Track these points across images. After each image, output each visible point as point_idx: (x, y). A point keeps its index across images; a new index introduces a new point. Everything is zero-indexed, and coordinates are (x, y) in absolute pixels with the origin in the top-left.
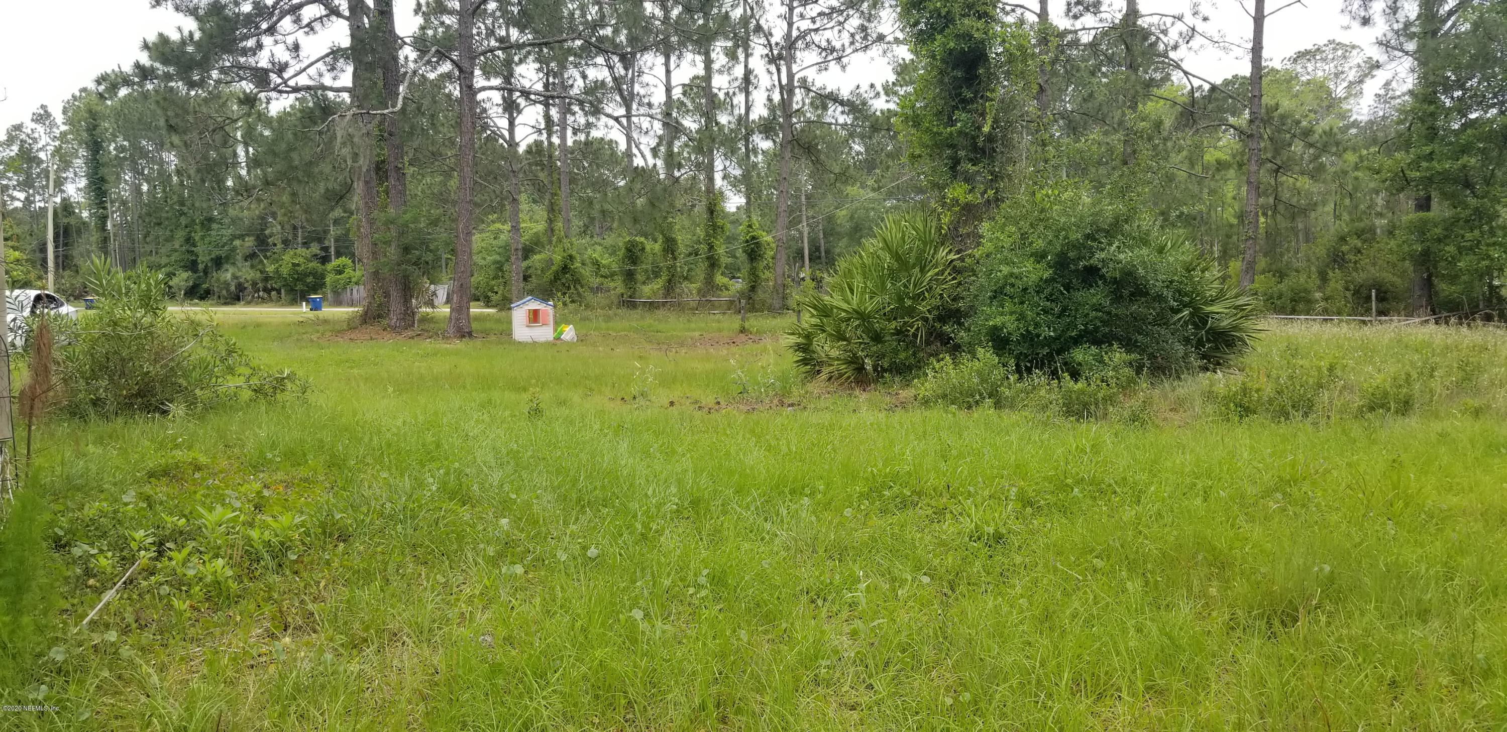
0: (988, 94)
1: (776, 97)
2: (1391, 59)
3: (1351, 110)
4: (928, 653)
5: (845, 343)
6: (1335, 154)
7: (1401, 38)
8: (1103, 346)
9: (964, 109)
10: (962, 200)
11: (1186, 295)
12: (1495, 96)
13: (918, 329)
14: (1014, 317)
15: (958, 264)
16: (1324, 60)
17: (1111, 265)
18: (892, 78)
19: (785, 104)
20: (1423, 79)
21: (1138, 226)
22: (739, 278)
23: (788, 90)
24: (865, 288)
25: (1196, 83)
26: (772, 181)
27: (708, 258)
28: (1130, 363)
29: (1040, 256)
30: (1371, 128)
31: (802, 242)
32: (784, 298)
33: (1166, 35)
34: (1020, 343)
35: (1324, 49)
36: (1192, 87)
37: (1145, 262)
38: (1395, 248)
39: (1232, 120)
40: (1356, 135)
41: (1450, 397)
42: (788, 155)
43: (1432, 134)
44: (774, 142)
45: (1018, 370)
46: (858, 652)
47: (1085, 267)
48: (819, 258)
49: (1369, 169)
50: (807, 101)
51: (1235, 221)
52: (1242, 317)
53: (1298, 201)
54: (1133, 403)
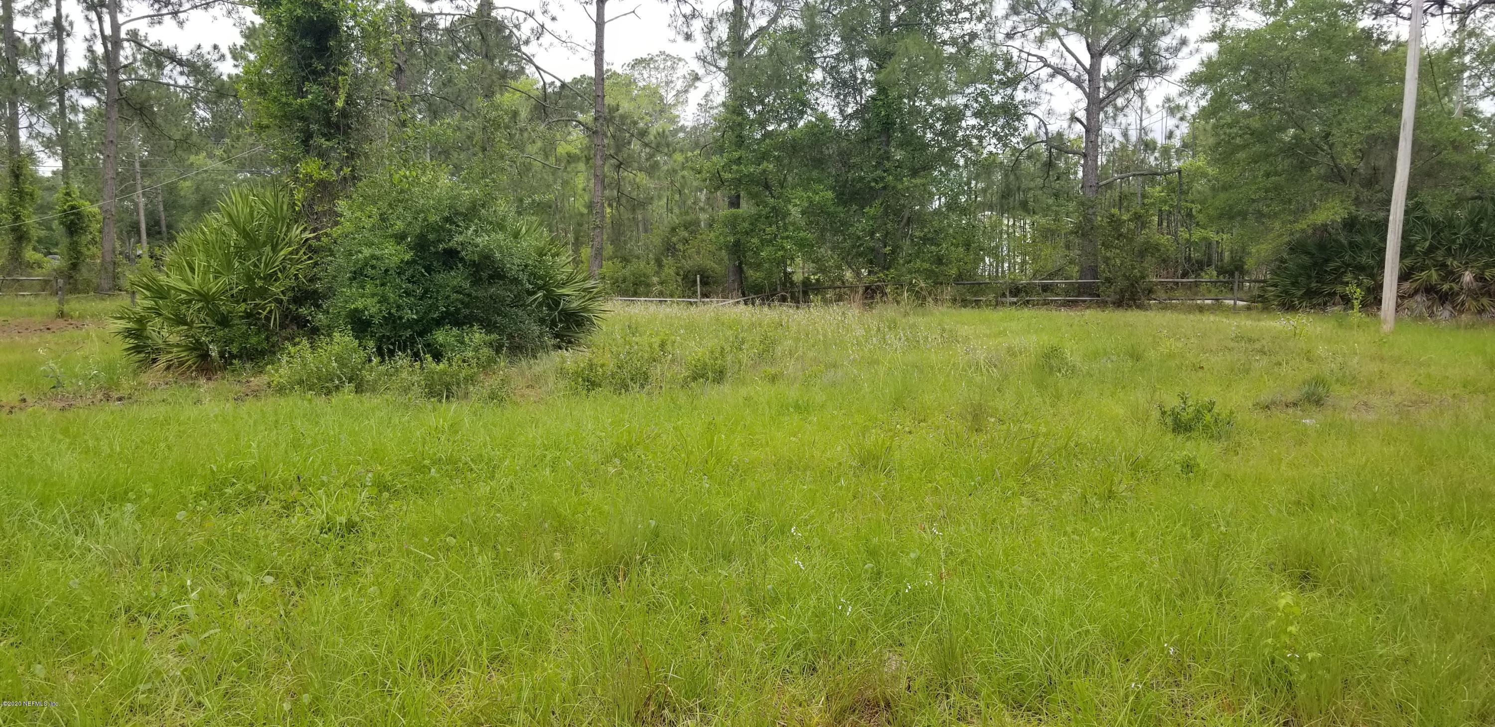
0: (341, 68)
1: (99, 49)
2: (708, 73)
3: (678, 116)
4: (268, 658)
5: (186, 327)
6: (666, 154)
7: (715, 55)
8: (464, 327)
9: (315, 81)
10: (316, 177)
11: (540, 278)
12: (786, 112)
13: (270, 312)
14: (376, 299)
15: (314, 243)
16: (657, 69)
17: (470, 248)
18: (241, 42)
19: (110, 57)
20: (732, 92)
21: (495, 211)
22: (55, 254)
23: (114, 42)
24: (209, 266)
25: (548, 79)
26: (97, 144)
27: (13, 230)
28: (491, 344)
29: (400, 238)
30: (695, 133)
31: (138, 214)
32: (115, 277)
33: (519, 30)
34: (382, 326)
35: (657, 58)
36: (544, 83)
37: (501, 247)
38: (714, 240)
39: (580, 117)
40: (684, 139)
41: (754, 366)
42: (115, 115)
43: (740, 141)
44: (99, 100)
45: (380, 352)
46: (186, 670)
47: (444, 250)
48: (160, 233)
49: (692, 169)
50: (139, 57)
51: (585, 211)
52: (590, 299)
53: (638, 195)
54: (492, 382)
